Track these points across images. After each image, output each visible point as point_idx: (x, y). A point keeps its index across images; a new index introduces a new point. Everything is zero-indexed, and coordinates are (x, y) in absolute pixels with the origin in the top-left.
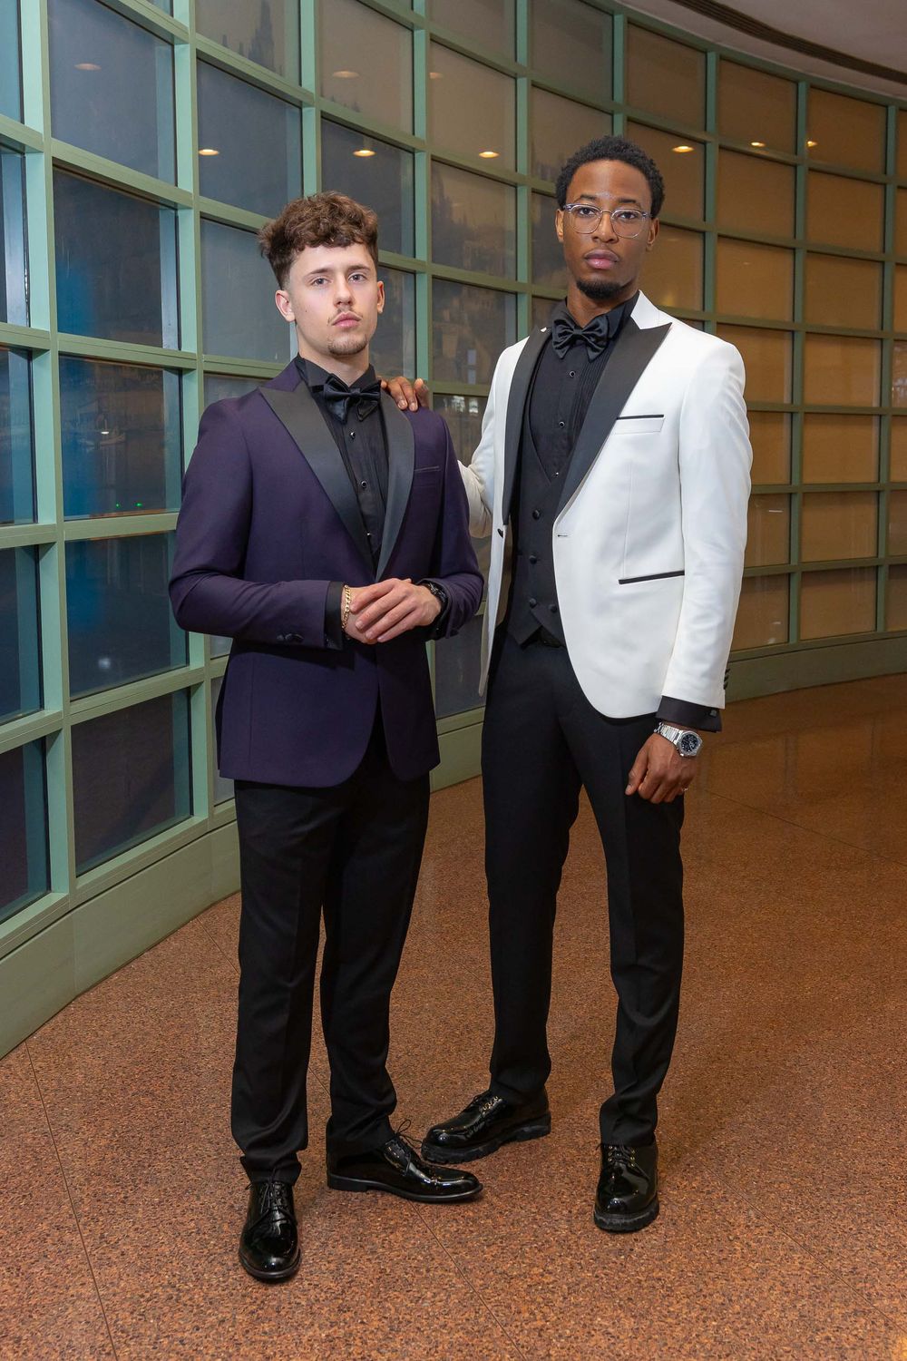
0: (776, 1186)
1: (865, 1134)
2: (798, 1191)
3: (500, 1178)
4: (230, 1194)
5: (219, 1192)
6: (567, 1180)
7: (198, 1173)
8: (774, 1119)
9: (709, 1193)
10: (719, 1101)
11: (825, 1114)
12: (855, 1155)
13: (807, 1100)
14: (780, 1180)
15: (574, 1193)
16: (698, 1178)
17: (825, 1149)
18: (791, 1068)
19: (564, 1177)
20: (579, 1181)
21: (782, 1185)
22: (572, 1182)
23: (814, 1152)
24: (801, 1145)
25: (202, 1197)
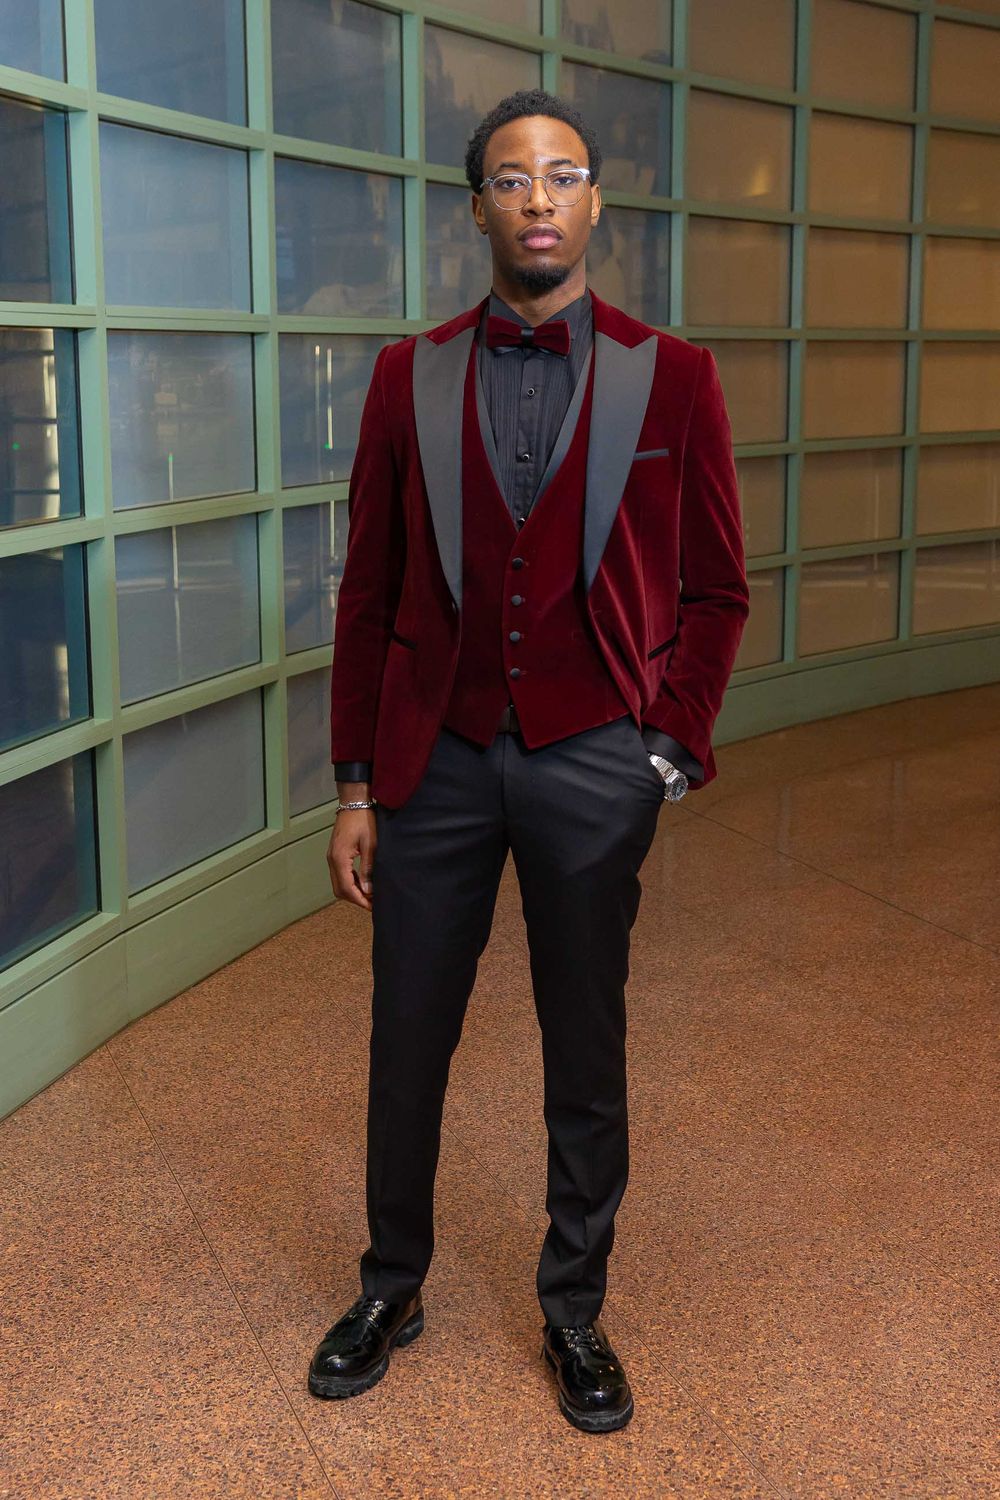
0: (828, 1479)
1: (952, 1395)
2: (857, 1488)
3: (463, 1462)
4: (103, 1483)
5: (88, 1480)
6: (550, 1466)
7: (64, 1449)
8: (834, 1369)
9: (737, 1489)
10: (761, 1340)
11: (901, 1363)
12: (938, 1429)
13: (878, 1339)
14: (835, 1468)
15: (558, 1487)
16: (724, 1464)
17: (898, 1419)
18: (860, 1287)
19: (546, 1461)
20: (566, 1469)
21: (836, 1477)
22: (557, 1470)
23: (882, 1424)
24: (866, 1411)
25: (65, 1488)
